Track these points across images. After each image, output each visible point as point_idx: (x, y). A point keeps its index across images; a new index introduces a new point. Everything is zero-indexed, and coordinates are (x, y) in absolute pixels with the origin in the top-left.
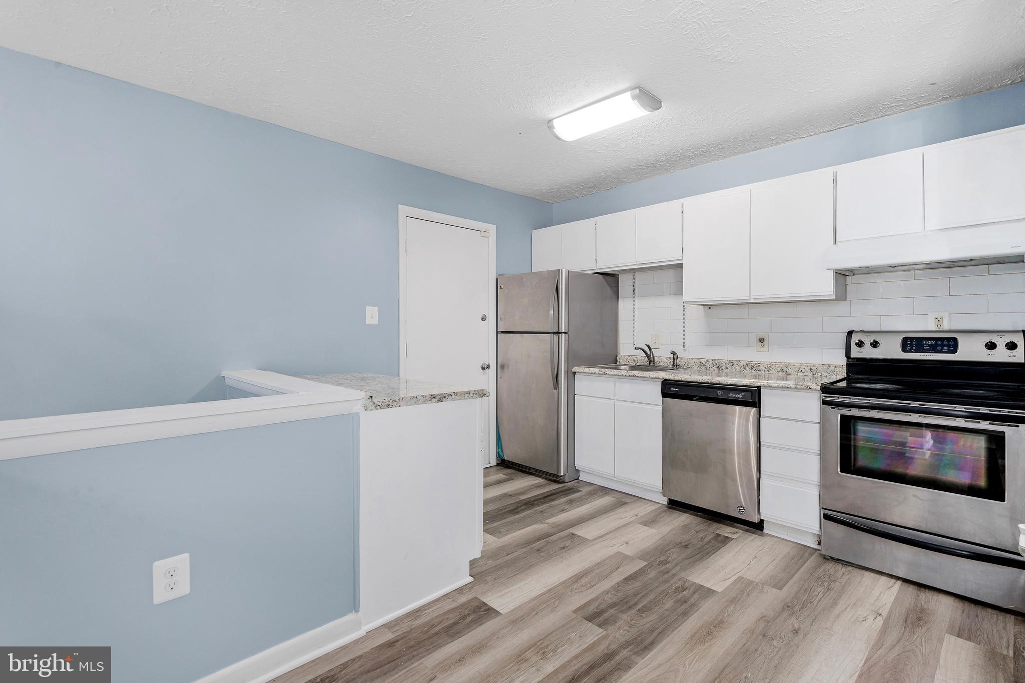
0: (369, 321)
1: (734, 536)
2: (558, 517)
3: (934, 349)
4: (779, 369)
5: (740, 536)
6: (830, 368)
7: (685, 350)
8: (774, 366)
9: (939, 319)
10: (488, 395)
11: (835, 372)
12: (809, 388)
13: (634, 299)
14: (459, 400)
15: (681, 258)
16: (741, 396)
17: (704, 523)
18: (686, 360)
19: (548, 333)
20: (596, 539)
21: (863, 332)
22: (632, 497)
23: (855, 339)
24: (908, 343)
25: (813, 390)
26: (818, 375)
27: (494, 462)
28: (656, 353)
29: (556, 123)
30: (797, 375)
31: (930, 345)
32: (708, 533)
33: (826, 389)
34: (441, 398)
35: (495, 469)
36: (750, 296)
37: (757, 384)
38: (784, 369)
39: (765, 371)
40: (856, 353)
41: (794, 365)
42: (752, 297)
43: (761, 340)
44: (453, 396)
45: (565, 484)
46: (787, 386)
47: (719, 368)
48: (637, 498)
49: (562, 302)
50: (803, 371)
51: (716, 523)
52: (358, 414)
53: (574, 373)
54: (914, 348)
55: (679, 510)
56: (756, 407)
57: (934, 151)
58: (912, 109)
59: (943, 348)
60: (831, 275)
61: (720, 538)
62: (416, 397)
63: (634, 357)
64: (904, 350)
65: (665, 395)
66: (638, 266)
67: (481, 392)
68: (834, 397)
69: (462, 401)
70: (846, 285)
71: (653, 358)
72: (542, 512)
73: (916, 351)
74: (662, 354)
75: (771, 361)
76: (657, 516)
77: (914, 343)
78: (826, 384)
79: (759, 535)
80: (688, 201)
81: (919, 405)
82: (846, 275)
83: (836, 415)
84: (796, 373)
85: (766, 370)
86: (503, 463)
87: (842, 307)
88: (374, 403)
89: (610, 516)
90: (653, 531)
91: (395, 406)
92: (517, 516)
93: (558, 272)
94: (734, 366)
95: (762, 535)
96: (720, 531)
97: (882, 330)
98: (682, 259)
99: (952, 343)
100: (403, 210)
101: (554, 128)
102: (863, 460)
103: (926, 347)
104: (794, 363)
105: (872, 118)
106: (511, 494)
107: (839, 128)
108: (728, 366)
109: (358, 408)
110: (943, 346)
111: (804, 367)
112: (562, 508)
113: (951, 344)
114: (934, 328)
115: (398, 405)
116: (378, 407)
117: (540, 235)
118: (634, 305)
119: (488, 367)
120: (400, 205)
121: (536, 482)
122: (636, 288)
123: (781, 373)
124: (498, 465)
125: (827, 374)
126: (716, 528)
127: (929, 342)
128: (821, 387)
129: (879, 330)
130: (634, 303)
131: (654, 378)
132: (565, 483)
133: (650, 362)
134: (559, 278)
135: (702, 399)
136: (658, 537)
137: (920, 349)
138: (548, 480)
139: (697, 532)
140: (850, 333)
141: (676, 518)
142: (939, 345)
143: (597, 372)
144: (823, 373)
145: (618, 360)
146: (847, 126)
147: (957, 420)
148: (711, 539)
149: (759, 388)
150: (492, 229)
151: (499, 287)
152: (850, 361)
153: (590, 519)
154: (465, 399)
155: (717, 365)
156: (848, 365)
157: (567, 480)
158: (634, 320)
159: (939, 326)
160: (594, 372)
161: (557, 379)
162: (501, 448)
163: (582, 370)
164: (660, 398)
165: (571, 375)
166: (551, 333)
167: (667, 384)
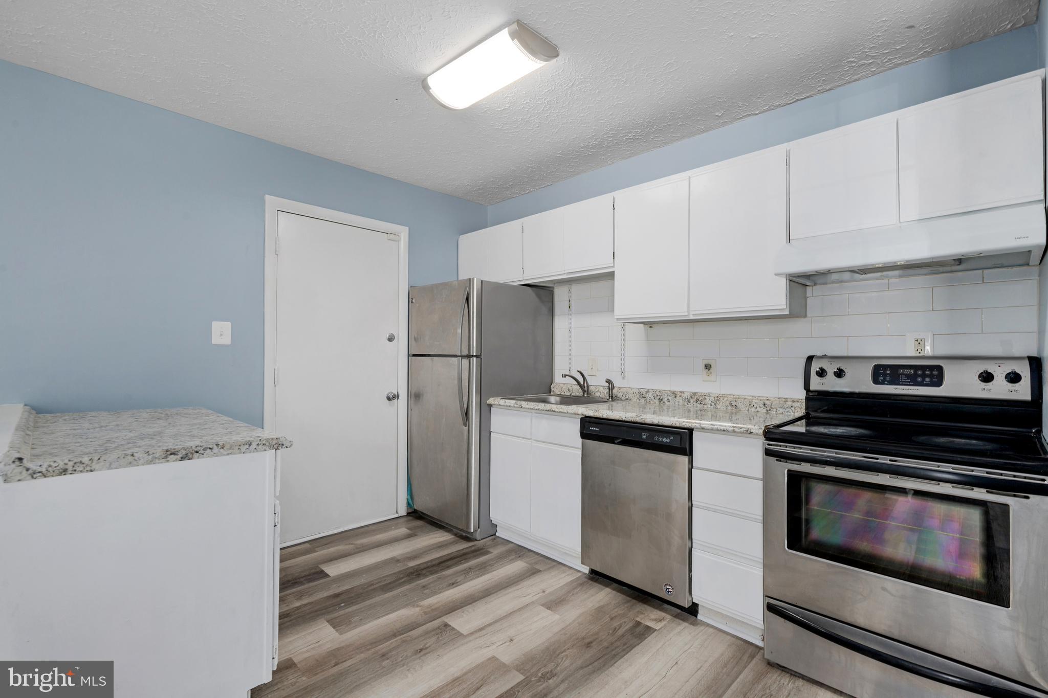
0: (216, 340)
1: (657, 626)
2: (441, 595)
3: (913, 380)
4: (728, 402)
5: (665, 625)
6: (787, 403)
7: (624, 378)
8: (722, 398)
9: (919, 341)
10: (288, 444)
11: (793, 408)
12: (749, 432)
13: (570, 317)
14: (228, 454)
15: (613, 265)
16: (668, 440)
17: (628, 602)
18: (624, 390)
19: (456, 355)
20: (472, 634)
21: (825, 356)
22: (550, 561)
23: (815, 367)
24: (883, 372)
25: (755, 434)
26: (773, 412)
27: (403, 511)
28: (591, 381)
29: (431, 81)
30: (748, 410)
31: (908, 376)
32: (626, 620)
33: (771, 434)
34: (188, 454)
35: (405, 519)
36: (688, 312)
37: (688, 425)
38: (734, 404)
39: (711, 405)
40: (817, 384)
41: (745, 399)
42: (692, 313)
43: (708, 367)
44: (216, 450)
45: (476, 543)
46: (722, 428)
47: (660, 400)
48: (554, 563)
49: (473, 318)
50: (755, 406)
51: (641, 603)
53: (490, 406)
54: (888, 379)
55: (600, 583)
56: (687, 456)
57: (912, 115)
58: (885, 71)
59: (924, 380)
60: (783, 283)
61: (638, 630)
62: (132, 455)
63: (569, 386)
64: (876, 381)
65: (585, 435)
66: (567, 275)
67: (276, 441)
68: (780, 446)
69: (234, 456)
70: (806, 298)
71: (588, 386)
72: (424, 587)
73: (891, 383)
74: (597, 384)
75: (719, 392)
76: (569, 592)
77: (888, 372)
78: (771, 427)
79: (690, 624)
80: (620, 195)
81: (890, 460)
82: (807, 286)
83: (782, 469)
84: (747, 408)
85: (713, 404)
86: (414, 514)
87: (798, 326)
88: (26, 469)
89: (510, 592)
90: (557, 617)
91: (81, 471)
92: (387, 595)
93: (470, 281)
94: (677, 398)
95: (695, 623)
96: (643, 616)
97: (850, 354)
98: (613, 267)
99: (935, 373)
100: (271, 201)
101: (431, 89)
102: (818, 532)
103: (903, 378)
104: (745, 396)
105: (837, 84)
106: (399, 558)
107: (797, 100)
108: (670, 398)
110: (924, 376)
111: (756, 401)
112: (453, 581)
113: (935, 375)
114: (913, 353)
115: (88, 468)
116: (37, 474)
117: (466, 240)
118: (570, 323)
119: (397, 397)
120: (267, 195)
121: (442, 539)
122: (572, 303)
123: (729, 408)
124: (408, 514)
125: (784, 410)
126: (638, 611)
127: (907, 371)
128: (764, 431)
129: (845, 354)
130: (570, 321)
131: (572, 414)
132: (476, 540)
133: (584, 392)
134: (470, 288)
135: (626, 443)
136: (556, 629)
137: (894, 381)
138: (458, 537)
139: (612, 619)
140: (810, 359)
141: (592, 596)
142: (919, 376)
143: (512, 405)
144: (778, 409)
145: (552, 389)
146: (807, 97)
147: (941, 485)
148: (627, 631)
149: (691, 431)
150: (403, 232)
151: (410, 301)
152: (810, 394)
153: (482, 598)
154: (240, 453)
155: (659, 397)
156: (808, 399)
157: (478, 537)
158: (570, 341)
159: (919, 351)
160: (509, 405)
161: (467, 413)
162: (412, 498)
163: (502, 402)
164: (578, 441)
165: (484, 408)
166: (463, 357)
167: (586, 422)
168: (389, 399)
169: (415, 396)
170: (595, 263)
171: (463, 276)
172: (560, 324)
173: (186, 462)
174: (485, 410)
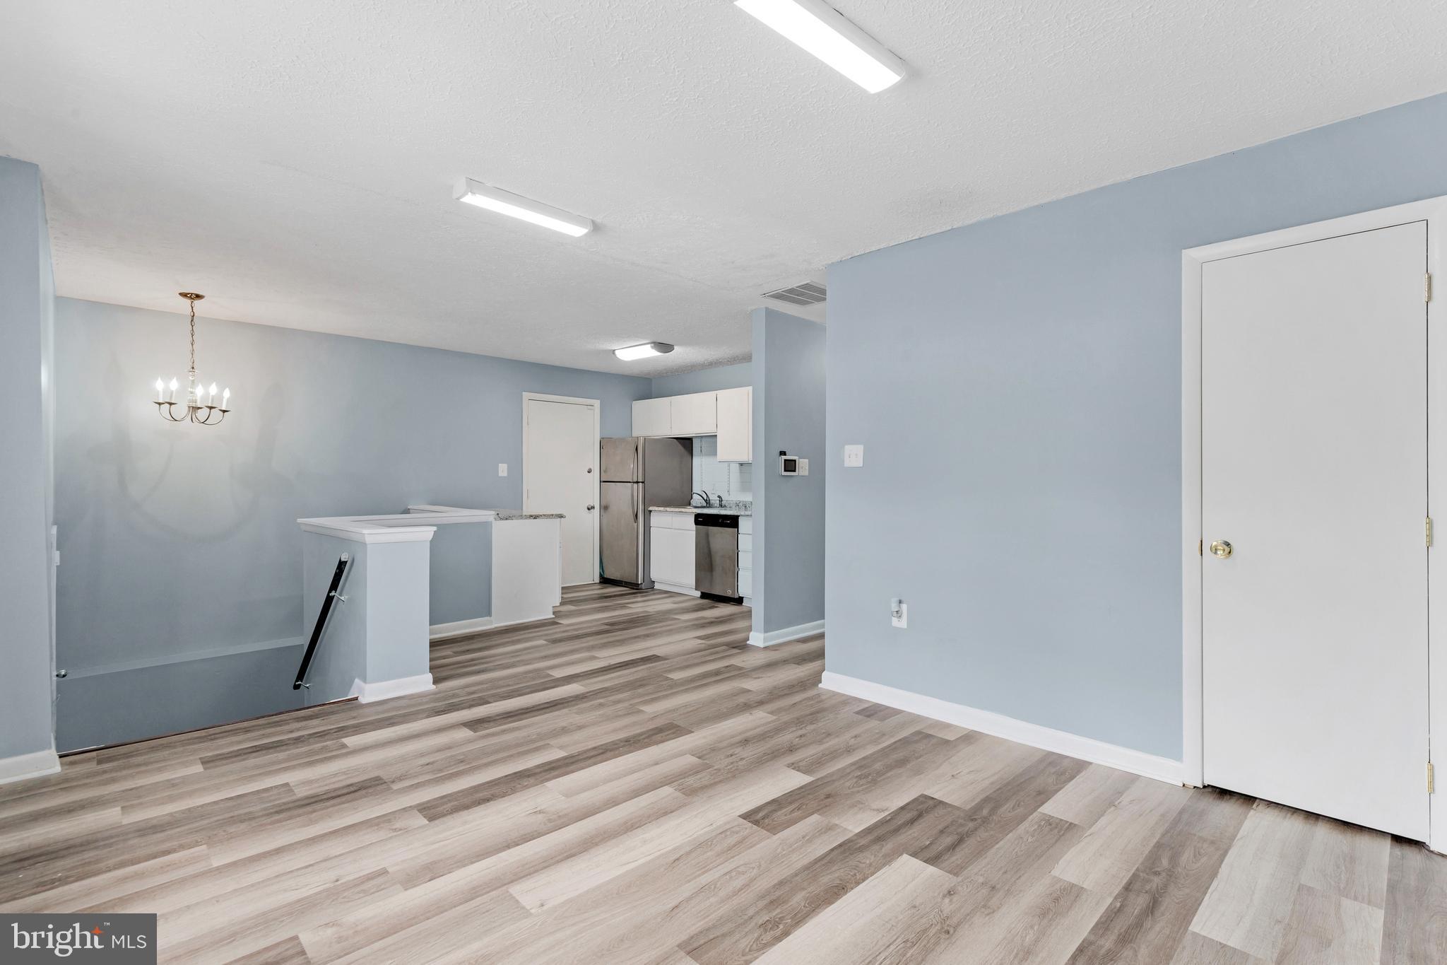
0: (501, 474)
2: (622, 601)
7: (730, 495)
13: (699, 458)
14: (546, 518)
15: (716, 430)
16: (730, 521)
18: (726, 501)
19: (629, 482)
20: (637, 607)
27: (597, 580)
28: (712, 497)
29: (616, 352)
34: (536, 517)
35: (598, 584)
46: (750, 514)
48: (682, 595)
49: (640, 459)
52: (491, 523)
53: (650, 511)
56: (736, 527)
63: (698, 500)
65: (697, 523)
67: (560, 515)
71: (709, 500)
74: (714, 499)
86: (605, 581)
88: (500, 517)
92: (596, 601)
93: (638, 437)
100: (526, 395)
101: (616, 355)
109: (491, 519)
116: (501, 519)
117: (639, 406)
119: (593, 508)
120: (523, 392)
122: (702, 450)
124: (600, 581)
130: (702, 460)
131: (694, 513)
132: (642, 589)
133: (705, 502)
134: (638, 441)
145: (688, 502)
149: (740, 516)
150: (597, 403)
151: (601, 447)
153: (641, 602)
157: (643, 586)
158: (701, 473)
160: (662, 510)
161: (636, 515)
162: (603, 569)
163: (657, 509)
164: (694, 526)
165: (647, 513)
166: (634, 482)
167: (697, 516)
168: (589, 509)
169: (605, 508)
170: (706, 429)
171: (634, 434)
172: (696, 460)
173: (535, 520)
174: (648, 514)
